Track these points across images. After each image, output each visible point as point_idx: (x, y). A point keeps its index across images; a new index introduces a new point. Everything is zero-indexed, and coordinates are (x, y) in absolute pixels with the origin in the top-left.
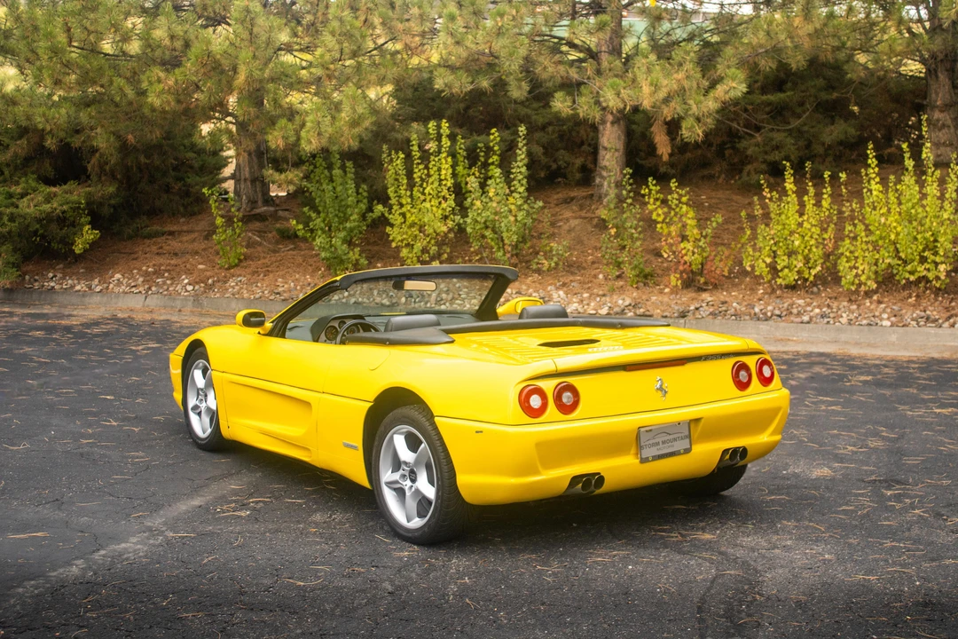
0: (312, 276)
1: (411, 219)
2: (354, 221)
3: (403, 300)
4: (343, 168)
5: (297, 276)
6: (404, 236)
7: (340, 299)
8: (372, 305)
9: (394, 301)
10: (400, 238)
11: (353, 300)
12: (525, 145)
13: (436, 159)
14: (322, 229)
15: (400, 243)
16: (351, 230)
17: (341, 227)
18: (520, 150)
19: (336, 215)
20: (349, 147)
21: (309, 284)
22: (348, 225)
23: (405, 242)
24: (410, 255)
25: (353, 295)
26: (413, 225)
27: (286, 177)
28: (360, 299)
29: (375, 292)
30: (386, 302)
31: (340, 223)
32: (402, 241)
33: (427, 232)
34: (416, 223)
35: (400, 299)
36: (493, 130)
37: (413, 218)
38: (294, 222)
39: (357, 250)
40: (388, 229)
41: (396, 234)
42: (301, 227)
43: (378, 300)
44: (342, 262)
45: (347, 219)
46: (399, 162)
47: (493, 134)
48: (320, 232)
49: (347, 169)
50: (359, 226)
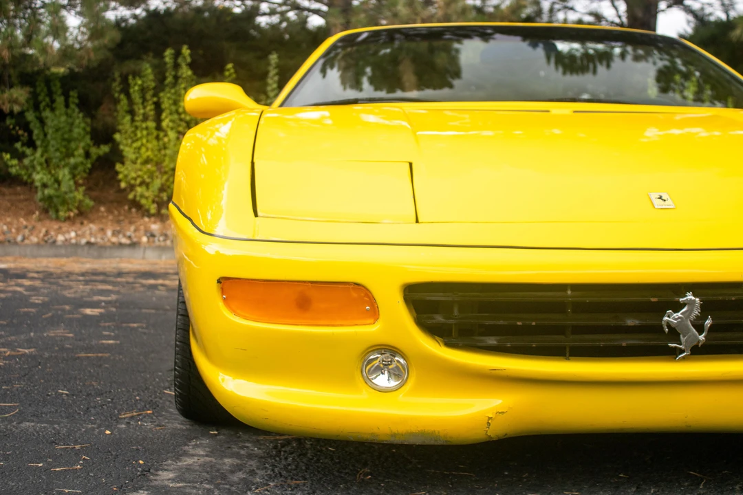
0: (27, 220)
1: (146, 154)
2: (79, 156)
3: (145, 239)
4: (66, 96)
5: (9, 220)
6: (140, 173)
7: (66, 240)
8: (109, 244)
9: (135, 240)
10: (133, 175)
11: (84, 241)
12: (277, 74)
13: (173, 91)
14: (41, 164)
15: (133, 182)
16: (75, 167)
17: (63, 163)
18: (272, 78)
19: (57, 150)
20: (89, 60)
21: (26, 227)
22: (72, 161)
23: (139, 181)
24: (147, 194)
25: (83, 236)
26: (147, 161)
27: (11, 95)
28: (93, 240)
29: (109, 233)
30: (124, 241)
31: (60, 160)
32: (135, 179)
33: (163, 170)
34: (152, 160)
35: (140, 238)
36: (230, 66)
37: (149, 153)
38: (8, 156)
39: (82, 189)
40: (118, 167)
41: (126, 172)
42: (15, 162)
43: (114, 240)
44: (64, 202)
45: (70, 154)
46: (136, 88)
47: (228, 70)
48: (39, 168)
49: (71, 99)
50: (82, 163)
